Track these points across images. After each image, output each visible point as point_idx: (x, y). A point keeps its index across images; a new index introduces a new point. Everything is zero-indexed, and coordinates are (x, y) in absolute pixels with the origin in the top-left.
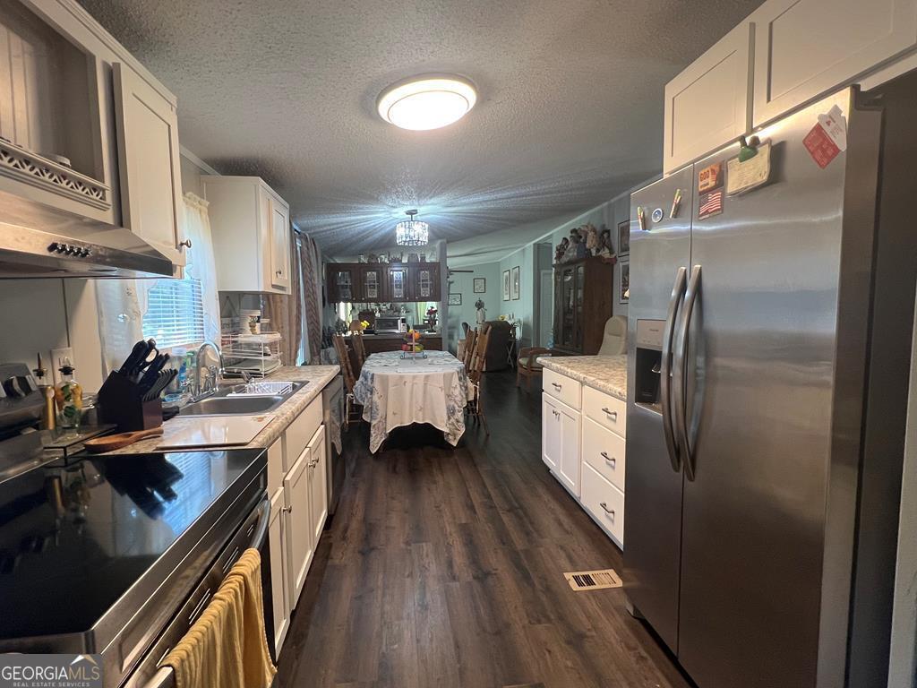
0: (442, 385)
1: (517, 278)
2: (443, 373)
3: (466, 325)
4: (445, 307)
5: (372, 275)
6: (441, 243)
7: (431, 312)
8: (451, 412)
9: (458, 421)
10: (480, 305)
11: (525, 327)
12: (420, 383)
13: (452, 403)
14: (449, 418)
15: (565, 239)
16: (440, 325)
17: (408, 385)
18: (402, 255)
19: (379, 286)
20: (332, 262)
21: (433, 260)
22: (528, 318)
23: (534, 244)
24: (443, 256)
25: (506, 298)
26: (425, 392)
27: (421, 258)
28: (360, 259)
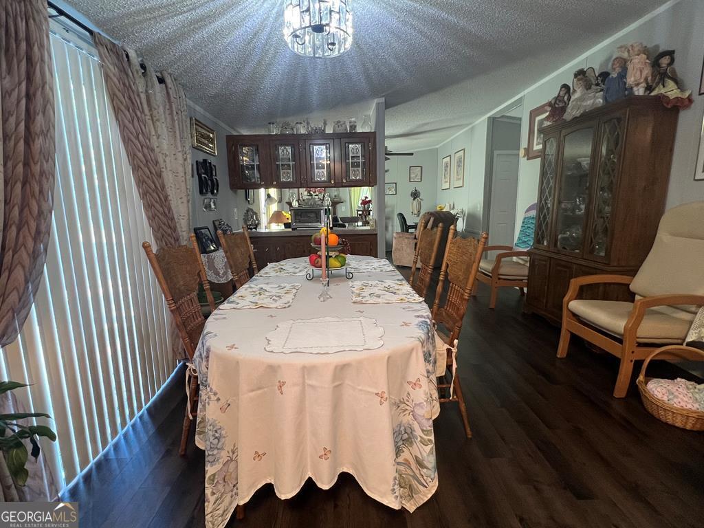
0: (383, 387)
1: (461, 163)
2: (385, 352)
3: (402, 218)
4: (381, 195)
5: (285, 152)
6: (378, 104)
7: (365, 202)
8: (403, 438)
9: (420, 464)
10: (415, 195)
11: (471, 218)
12: (324, 382)
13: (407, 419)
14: (398, 452)
15: (565, 86)
16: (376, 217)
17: (291, 392)
18: (325, 124)
19: (294, 166)
20: (235, 133)
21: (367, 130)
22: (477, 207)
23: (489, 118)
24: (380, 123)
25: (446, 186)
26: (336, 405)
27: (351, 127)
28: (269, 130)
